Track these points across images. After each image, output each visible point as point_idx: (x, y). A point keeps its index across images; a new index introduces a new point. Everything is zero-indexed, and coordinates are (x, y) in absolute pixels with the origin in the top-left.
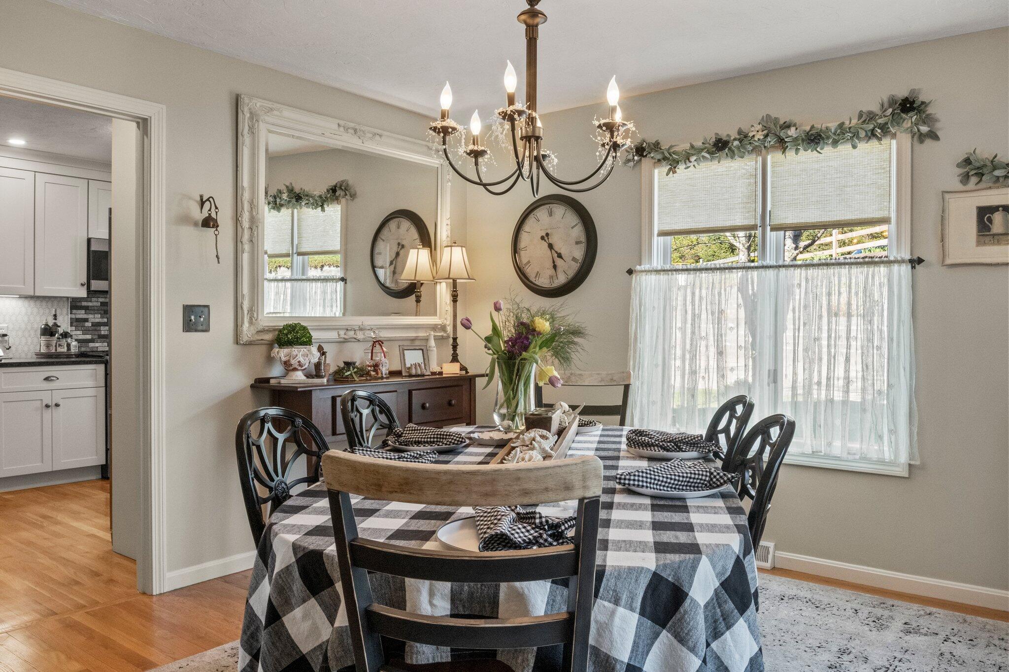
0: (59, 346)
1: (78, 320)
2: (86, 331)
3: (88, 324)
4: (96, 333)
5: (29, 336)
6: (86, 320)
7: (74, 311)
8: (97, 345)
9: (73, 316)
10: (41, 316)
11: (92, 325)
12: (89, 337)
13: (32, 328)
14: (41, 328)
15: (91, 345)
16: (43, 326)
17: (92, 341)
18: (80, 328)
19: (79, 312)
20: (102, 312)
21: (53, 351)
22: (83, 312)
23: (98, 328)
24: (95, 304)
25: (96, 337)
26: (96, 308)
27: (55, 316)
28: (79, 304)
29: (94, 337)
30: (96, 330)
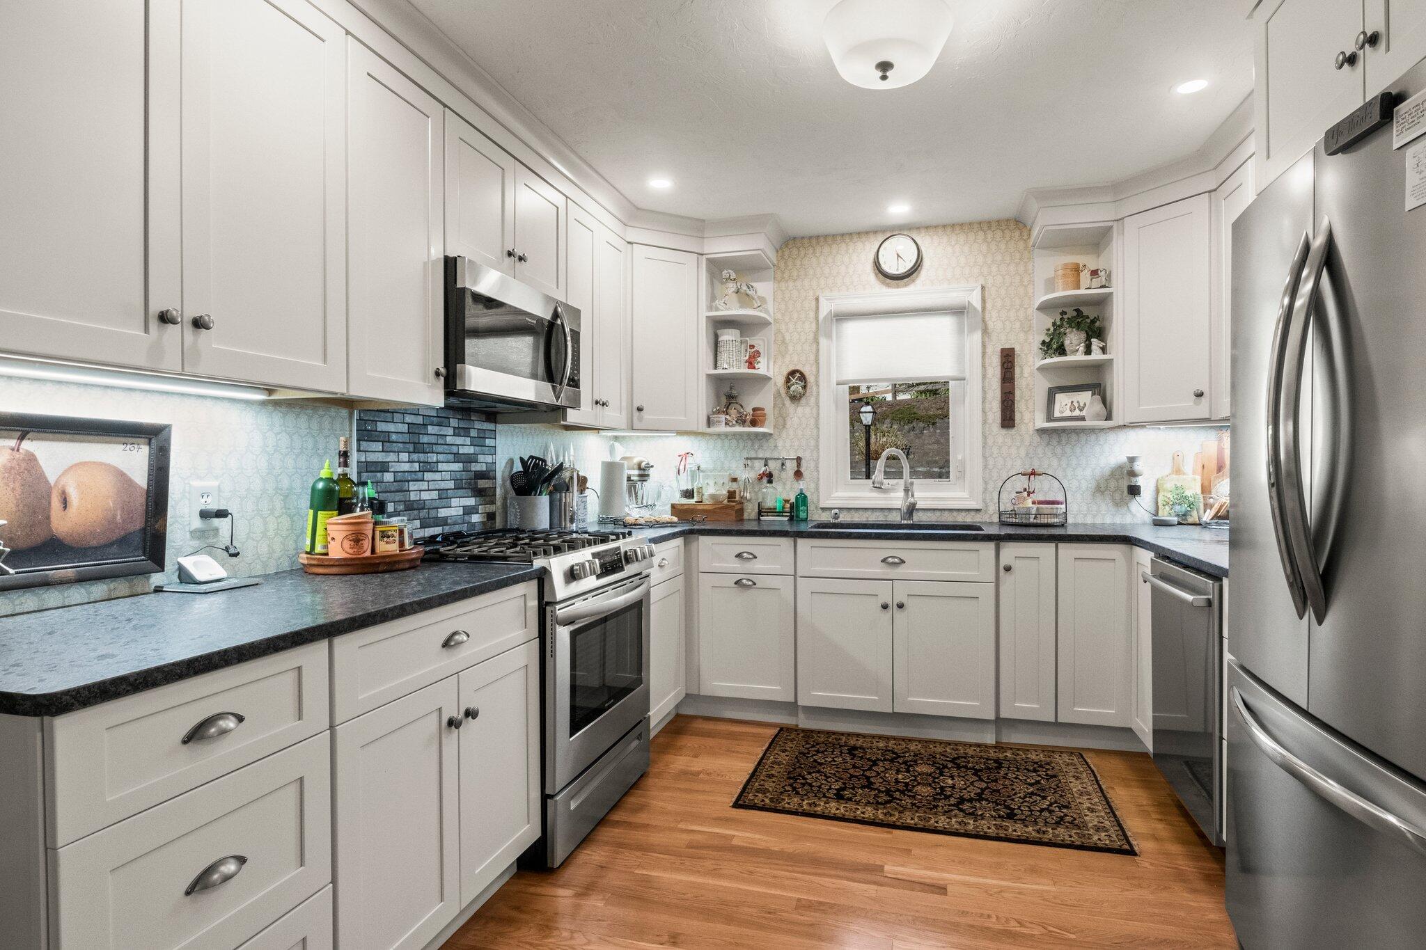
0: (383, 537)
1: (370, 467)
3: (389, 477)
4: (402, 498)
5: (272, 511)
6: (385, 467)
9: (362, 457)
10: (297, 456)
11: (395, 480)
13: (276, 489)
14: (314, 489)
16: (320, 485)
19: (372, 445)
20: (412, 448)
21: (368, 554)
22: (380, 446)
23: (406, 486)
24: (400, 428)
30: (401, 491)
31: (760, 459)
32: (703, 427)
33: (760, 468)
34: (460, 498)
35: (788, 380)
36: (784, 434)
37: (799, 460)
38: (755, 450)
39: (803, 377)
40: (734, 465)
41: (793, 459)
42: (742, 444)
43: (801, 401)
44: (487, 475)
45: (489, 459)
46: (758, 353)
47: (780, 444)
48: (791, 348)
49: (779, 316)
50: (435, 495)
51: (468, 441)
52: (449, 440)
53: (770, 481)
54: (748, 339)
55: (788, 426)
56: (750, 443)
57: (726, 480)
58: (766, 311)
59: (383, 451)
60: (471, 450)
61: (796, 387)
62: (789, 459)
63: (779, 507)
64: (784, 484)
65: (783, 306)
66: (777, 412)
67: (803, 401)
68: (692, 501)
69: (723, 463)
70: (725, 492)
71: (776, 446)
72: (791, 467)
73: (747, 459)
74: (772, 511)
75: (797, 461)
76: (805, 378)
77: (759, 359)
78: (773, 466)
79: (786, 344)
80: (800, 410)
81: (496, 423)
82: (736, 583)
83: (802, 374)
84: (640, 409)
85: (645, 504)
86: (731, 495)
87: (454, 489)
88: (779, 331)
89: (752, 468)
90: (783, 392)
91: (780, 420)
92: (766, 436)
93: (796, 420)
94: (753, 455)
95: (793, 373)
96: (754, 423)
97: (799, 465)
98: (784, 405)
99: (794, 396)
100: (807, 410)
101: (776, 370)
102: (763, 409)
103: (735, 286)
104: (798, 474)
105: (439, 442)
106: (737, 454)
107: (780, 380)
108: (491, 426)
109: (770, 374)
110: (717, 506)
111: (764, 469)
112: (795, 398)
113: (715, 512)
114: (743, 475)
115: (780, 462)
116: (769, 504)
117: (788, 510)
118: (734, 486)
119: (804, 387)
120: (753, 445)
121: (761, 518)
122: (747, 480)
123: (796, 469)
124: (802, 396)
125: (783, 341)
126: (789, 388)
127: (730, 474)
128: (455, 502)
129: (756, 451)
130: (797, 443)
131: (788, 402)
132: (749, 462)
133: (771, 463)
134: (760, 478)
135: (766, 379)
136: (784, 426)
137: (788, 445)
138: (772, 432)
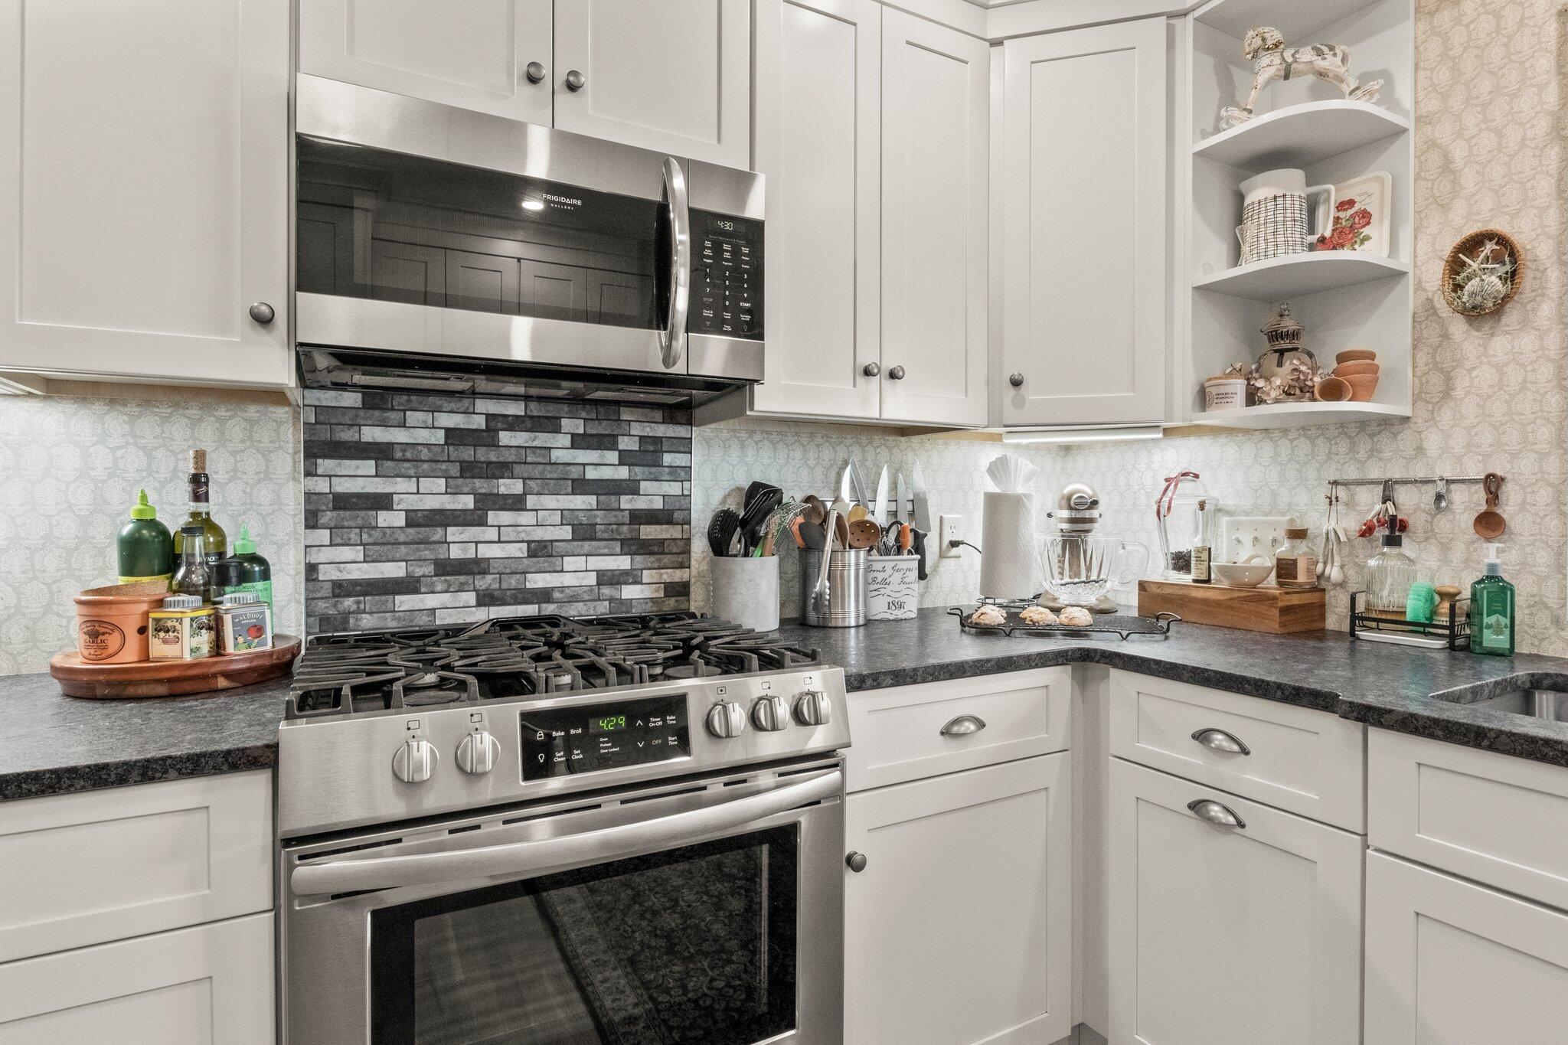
1: (342, 502)
2: (381, 546)
3: (393, 519)
4: (427, 554)
6: (383, 502)
7: (325, 465)
8: (430, 601)
9: (321, 486)
11: (410, 523)
12: (394, 570)
15: (405, 602)
17: (409, 585)
18: (354, 535)
19: (350, 466)
20: (455, 470)
22: (369, 466)
23: (438, 534)
24: (423, 436)
25: (430, 569)
26: (425, 454)
27: (199, 484)
28: (347, 435)
29: (418, 572)
30: (425, 542)
31: (1372, 482)
32: (1184, 411)
33: (1370, 504)
34: (587, 555)
35: (1455, 266)
36: (1446, 415)
37: (1493, 485)
38: (1357, 461)
39: (1506, 249)
40: (1302, 499)
41: (1475, 481)
42: (1322, 446)
43: (1504, 320)
44: (670, 515)
45: (674, 488)
46: (1366, 215)
47: (1433, 442)
48: (1469, 180)
49: (1432, 104)
50: (519, 550)
51: (612, 457)
52: (557, 455)
53: (1393, 541)
54: (1332, 187)
55: (1459, 392)
56: (1343, 446)
57: (1281, 534)
58: (1392, 103)
59: (377, 476)
60: (623, 473)
61: (1487, 281)
62: (1463, 481)
63: (1414, 608)
64: (1445, 548)
65: (1443, 75)
66: (1422, 359)
67: (1512, 316)
68: (1186, 579)
69: (1275, 495)
70: (1270, 562)
71: (1420, 449)
72: (1468, 502)
73: (1335, 483)
74: (1395, 620)
75: (1488, 490)
76: (1513, 254)
77: (1366, 231)
78: (1410, 502)
79: (1453, 172)
80: (1499, 344)
81: (691, 424)
82: (1190, 806)
83: (1502, 241)
84: (1016, 383)
85: (1094, 577)
86: (1286, 569)
87: (573, 540)
88: (1432, 144)
89: (1351, 505)
90: (1440, 303)
91: (1436, 380)
92: (1387, 424)
93: (1486, 375)
94: (1352, 473)
95: (1472, 245)
96: (1333, 391)
97: (1493, 497)
98: (1445, 336)
99: (1474, 308)
100: (1527, 343)
101: (1423, 248)
102: (1371, 356)
103: (1277, 60)
104: (1489, 523)
105: (529, 459)
106: (1311, 473)
107: (1435, 273)
108: (680, 431)
109: (1403, 261)
110: (1237, 594)
111: (1378, 507)
112: (1478, 314)
113: (1232, 608)
114: (1321, 521)
115: (1428, 494)
116: (1386, 597)
117: (1444, 620)
118: (1299, 551)
119: (1512, 276)
120: (1352, 448)
121: (1360, 633)
122: (1332, 536)
123: (1483, 508)
124: (1501, 304)
125: (1447, 167)
126: (1458, 287)
127: (1292, 520)
128: (569, 563)
129: (1362, 463)
130: (1487, 438)
131: (1458, 327)
132: (1341, 492)
133: (1403, 495)
134: (1367, 531)
135: (1388, 278)
136: (1447, 392)
137: (1457, 443)
138: (1409, 414)
